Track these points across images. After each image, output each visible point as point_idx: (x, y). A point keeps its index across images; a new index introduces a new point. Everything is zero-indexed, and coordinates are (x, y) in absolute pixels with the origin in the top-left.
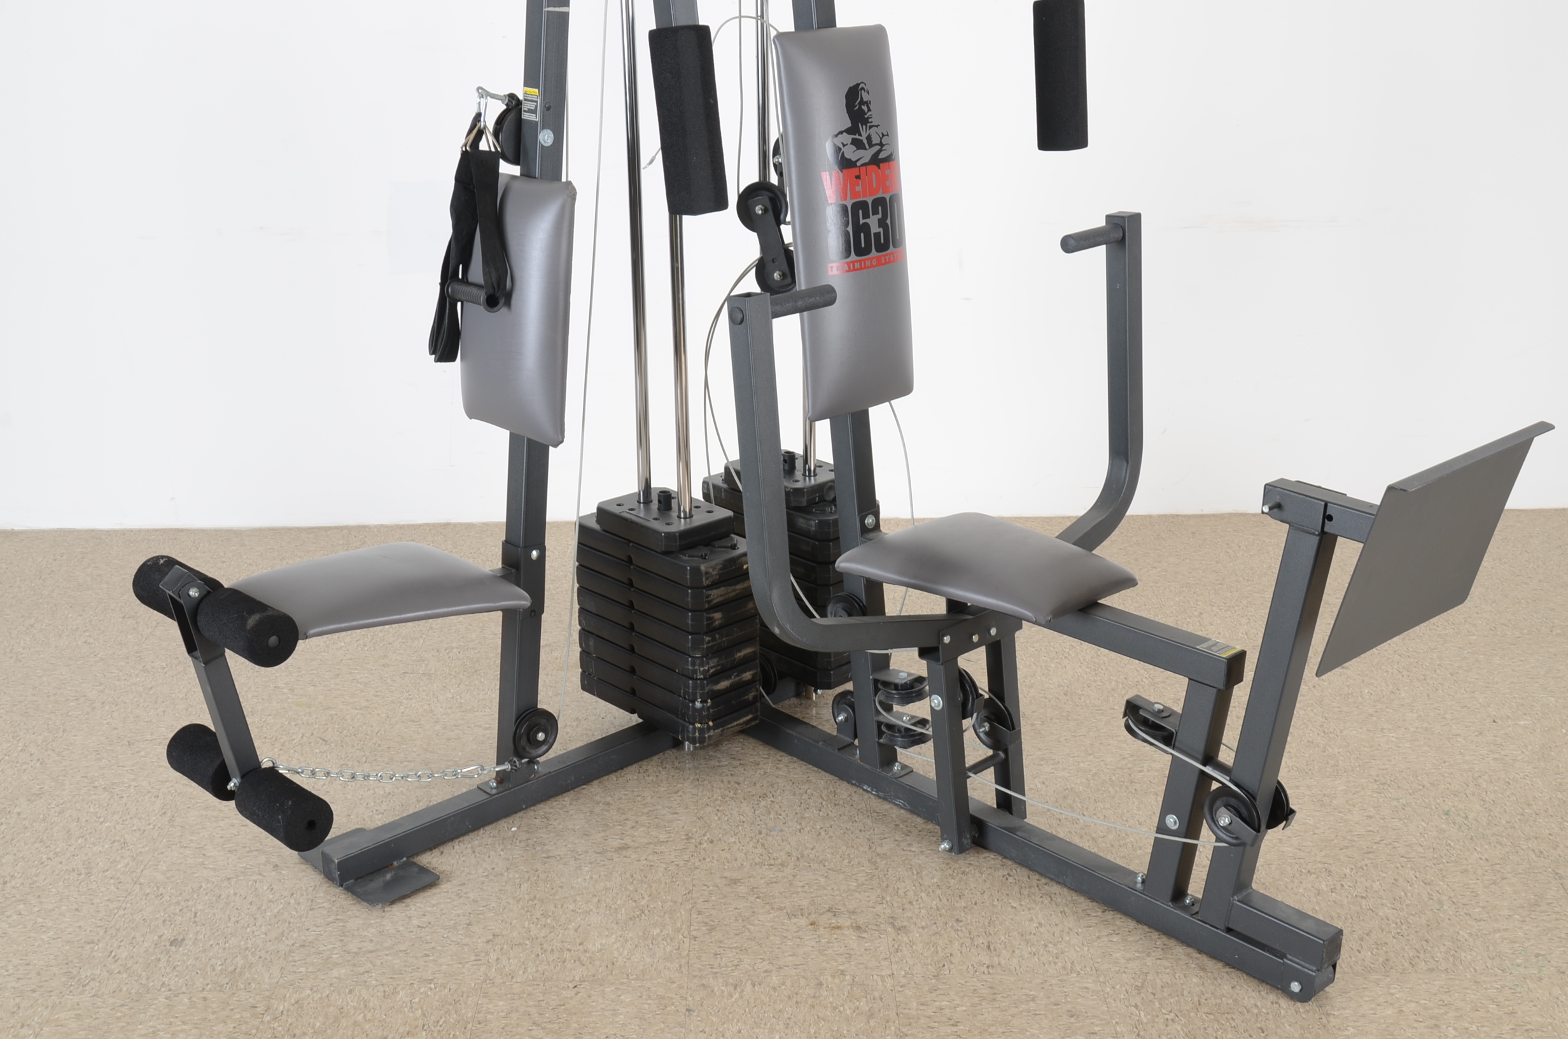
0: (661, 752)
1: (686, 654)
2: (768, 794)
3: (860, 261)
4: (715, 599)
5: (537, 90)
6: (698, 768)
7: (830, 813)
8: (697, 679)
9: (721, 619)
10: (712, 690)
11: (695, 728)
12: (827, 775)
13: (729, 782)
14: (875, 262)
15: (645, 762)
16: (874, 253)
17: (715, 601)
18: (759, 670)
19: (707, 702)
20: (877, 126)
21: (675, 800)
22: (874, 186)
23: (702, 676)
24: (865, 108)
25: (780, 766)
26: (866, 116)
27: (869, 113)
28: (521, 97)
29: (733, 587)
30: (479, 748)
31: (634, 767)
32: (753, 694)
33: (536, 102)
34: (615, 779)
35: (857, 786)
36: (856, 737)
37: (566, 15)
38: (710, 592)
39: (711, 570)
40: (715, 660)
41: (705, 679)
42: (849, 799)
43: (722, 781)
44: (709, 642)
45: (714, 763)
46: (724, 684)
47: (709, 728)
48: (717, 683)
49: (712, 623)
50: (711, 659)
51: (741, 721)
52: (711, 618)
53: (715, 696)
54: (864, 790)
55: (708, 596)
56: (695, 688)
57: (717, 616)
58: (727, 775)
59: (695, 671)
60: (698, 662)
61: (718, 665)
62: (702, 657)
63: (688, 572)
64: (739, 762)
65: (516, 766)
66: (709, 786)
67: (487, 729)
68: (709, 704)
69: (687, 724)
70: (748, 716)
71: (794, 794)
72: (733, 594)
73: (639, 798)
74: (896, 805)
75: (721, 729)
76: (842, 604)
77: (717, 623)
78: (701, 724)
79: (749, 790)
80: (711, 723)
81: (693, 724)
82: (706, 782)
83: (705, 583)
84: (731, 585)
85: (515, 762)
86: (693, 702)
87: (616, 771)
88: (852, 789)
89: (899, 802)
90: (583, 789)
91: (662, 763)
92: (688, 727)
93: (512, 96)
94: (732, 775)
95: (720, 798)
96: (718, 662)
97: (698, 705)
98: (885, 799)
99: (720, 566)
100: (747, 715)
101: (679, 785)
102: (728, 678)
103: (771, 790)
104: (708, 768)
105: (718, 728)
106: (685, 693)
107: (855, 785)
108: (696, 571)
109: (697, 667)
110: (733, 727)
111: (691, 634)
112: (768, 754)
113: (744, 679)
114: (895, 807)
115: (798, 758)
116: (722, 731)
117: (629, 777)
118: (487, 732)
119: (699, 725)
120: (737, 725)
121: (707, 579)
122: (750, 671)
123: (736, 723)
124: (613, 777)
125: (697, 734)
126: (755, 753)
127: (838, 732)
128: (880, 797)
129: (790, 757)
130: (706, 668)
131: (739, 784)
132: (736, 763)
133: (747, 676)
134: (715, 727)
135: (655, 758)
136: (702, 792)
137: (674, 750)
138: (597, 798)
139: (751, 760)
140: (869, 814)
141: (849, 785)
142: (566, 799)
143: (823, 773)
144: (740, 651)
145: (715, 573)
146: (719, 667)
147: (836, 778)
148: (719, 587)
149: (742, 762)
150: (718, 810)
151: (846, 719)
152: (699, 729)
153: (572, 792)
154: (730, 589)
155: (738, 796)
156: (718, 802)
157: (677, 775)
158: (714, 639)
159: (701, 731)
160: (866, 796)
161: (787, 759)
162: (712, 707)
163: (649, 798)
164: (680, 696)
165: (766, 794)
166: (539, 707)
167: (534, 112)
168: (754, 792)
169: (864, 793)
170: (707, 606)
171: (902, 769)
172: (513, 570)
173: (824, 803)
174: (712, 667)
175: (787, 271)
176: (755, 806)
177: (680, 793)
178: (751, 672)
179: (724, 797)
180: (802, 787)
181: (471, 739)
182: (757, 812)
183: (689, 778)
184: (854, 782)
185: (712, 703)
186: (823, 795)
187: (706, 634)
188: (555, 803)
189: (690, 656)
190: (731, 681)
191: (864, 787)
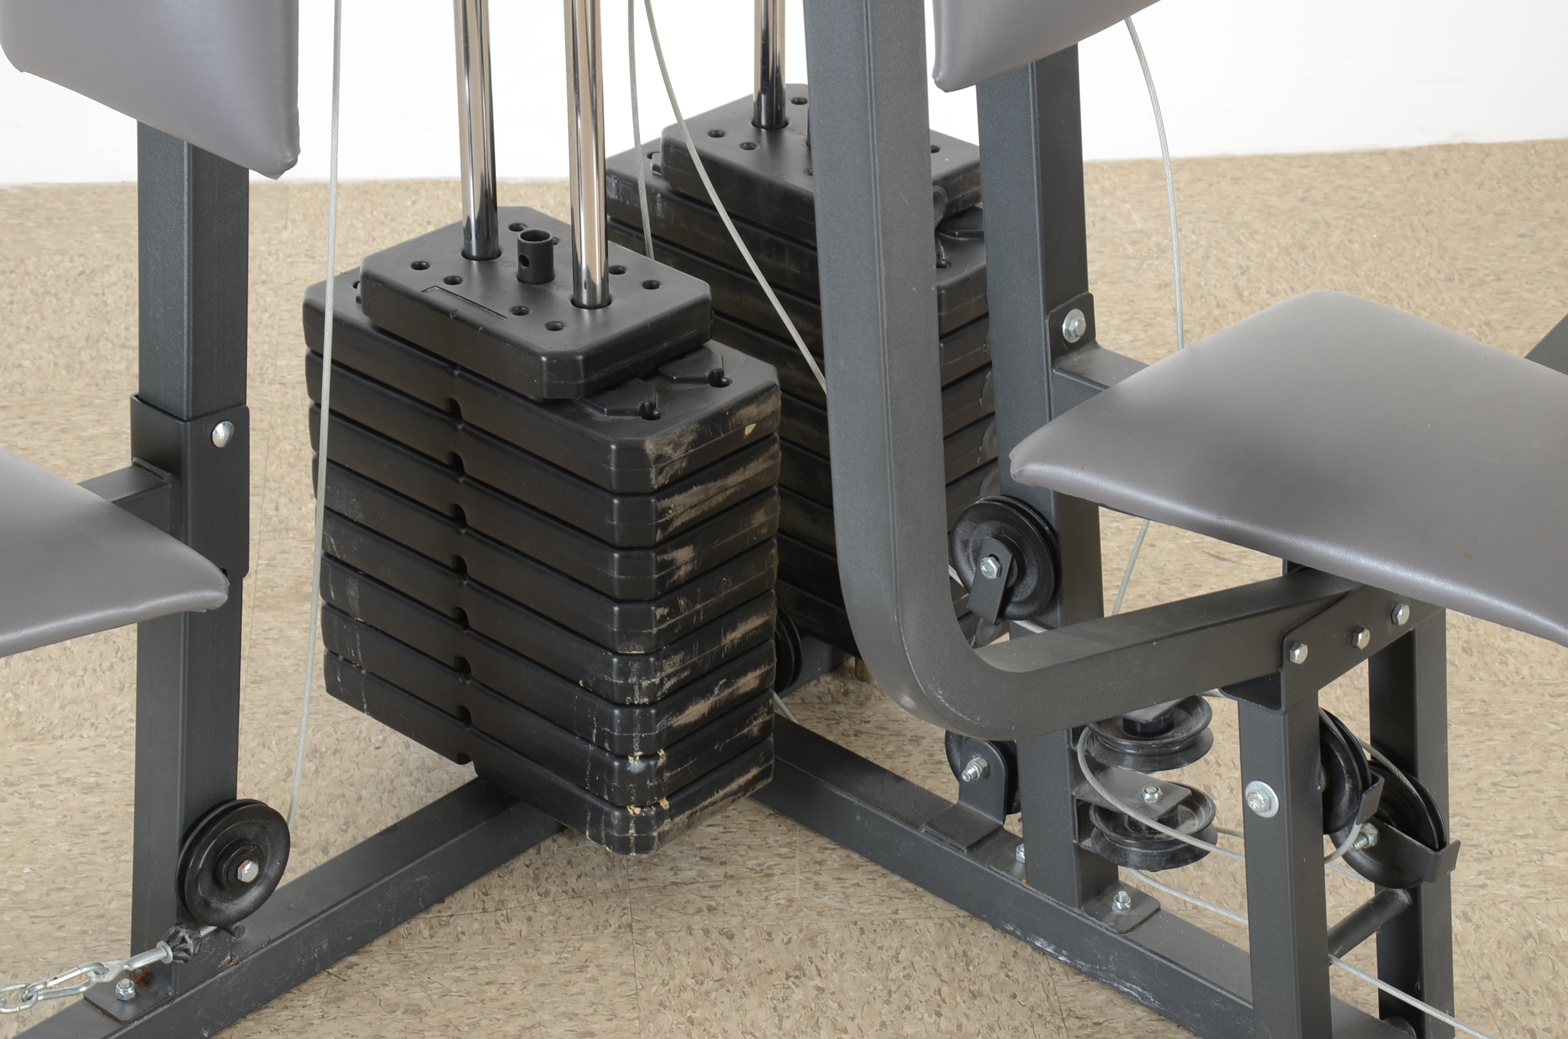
0: (531, 846)
1: (607, 649)
2: (806, 965)
4: (677, 517)
6: (626, 892)
7: (964, 1020)
8: (632, 705)
9: (692, 560)
10: (670, 729)
11: (626, 818)
12: (940, 903)
13: (707, 932)
15: (492, 879)
17: (677, 523)
18: (774, 665)
19: (656, 756)
21: (581, 993)
23: (646, 700)
25: (824, 878)
29: (720, 483)
31: (469, 895)
32: (760, 720)
34: (426, 933)
35: (1019, 938)
36: (1010, 807)
38: (666, 502)
39: (668, 450)
40: (677, 659)
41: (652, 704)
42: (1002, 975)
43: (690, 930)
44: (663, 619)
45: (662, 874)
46: (697, 710)
47: (661, 815)
48: (681, 709)
49: (671, 575)
50: (667, 657)
51: (734, 786)
52: (670, 563)
53: (676, 740)
54: (1035, 948)
55: (662, 513)
56: (628, 726)
57: (683, 555)
58: (700, 911)
59: (629, 689)
60: (636, 666)
61: (683, 670)
62: (647, 655)
63: (613, 458)
64: (722, 870)
65: (187, 951)
66: (661, 948)
68: (661, 762)
69: (606, 808)
70: (748, 771)
71: (869, 967)
72: (720, 498)
73: (492, 991)
74: (1122, 994)
75: (688, 813)
76: (997, 524)
77: (682, 572)
78: (642, 807)
79: (758, 955)
80: (665, 804)
81: (623, 808)
82: (651, 934)
83: (656, 480)
84: (715, 478)
85: (184, 940)
86: (624, 758)
87: (426, 908)
88: (1007, 946)
89: (1136, 990)
90: (351, 967)
91: (536, 878)
92: (608, 815)
94: (711, 909)
95: (690, 982)
96: (682, 661)
97: (635, 764)
98: (1092, 976)
99: (691, 436)
101: (587, 946)
102: (705, 694)
103: (812, 953)
104: (650, 890)
105: (680, 811)
106: (601, 736)
107: (1012, 933)
108: (633, 454)
109: (632, 679)
110: (714, 803)
111: (618, 601)
112: (789, 844)
113: (741, 691)
114: (1119, 1001)
115: (862, 854)
116: (690, 817)
117: (461, 924)
119: (638, 811)
120: (725, 797)
121: (660, 472)
122: (755, 669)
123: (721, 793)
124: (420, 924)
125: (632, 831)
126: (757, 842)
127: (960, 798)
128: (1079, 972)
129: (844, 852)
130: (656, 680)
131: (731, 937)
132: (715, 873)
133: (749, 682)
134: (675, 811)
135: (518, 863)
136: (645, 963)
137: (562, 840)
138: (388, 994)
139: (751, 863)
140: (1058, 1022)
141: (997, 933)
142: (311, 999)
143: (929, 898)
144: (734, 628)
145: (679, 454)
146: (686, 673)
147: (962, 913)
148: (689, 487)
149: (730, 870)
150: (691, 1021)
151: (986, 773)
152: (639, 819)
153: (323, 977)
154: (713, 487)
155: (734, 973)
156: (687, 996)
157: (578, 914)
158: (675, 610)
159: (643, 824)
160: (1044, 965)
161: (836, 856)
162: (668, 766)
163: (516, 988)
164: (590, 741)
165: (799, 967)
166: (240, 796)
168: (770, 963)
169: (1038, 957)
170: (659, 536)
171: (1134, 905)
172: (167, 476)
173: (945, 990)
174: (669, 677)
176: (780, 1006)
177: (592, 971)
178: (758, 672)
179: (699, 977)
180: (886, 943)
182: (787, 1024)
183: (607, 925)
184: (1010, 928)
185: (668, 758)
186: (939, 966)
187: (657, 601)
188: (285, 1014)
189: (616, 654)
190: (712, 700)
191: (1038, 944)
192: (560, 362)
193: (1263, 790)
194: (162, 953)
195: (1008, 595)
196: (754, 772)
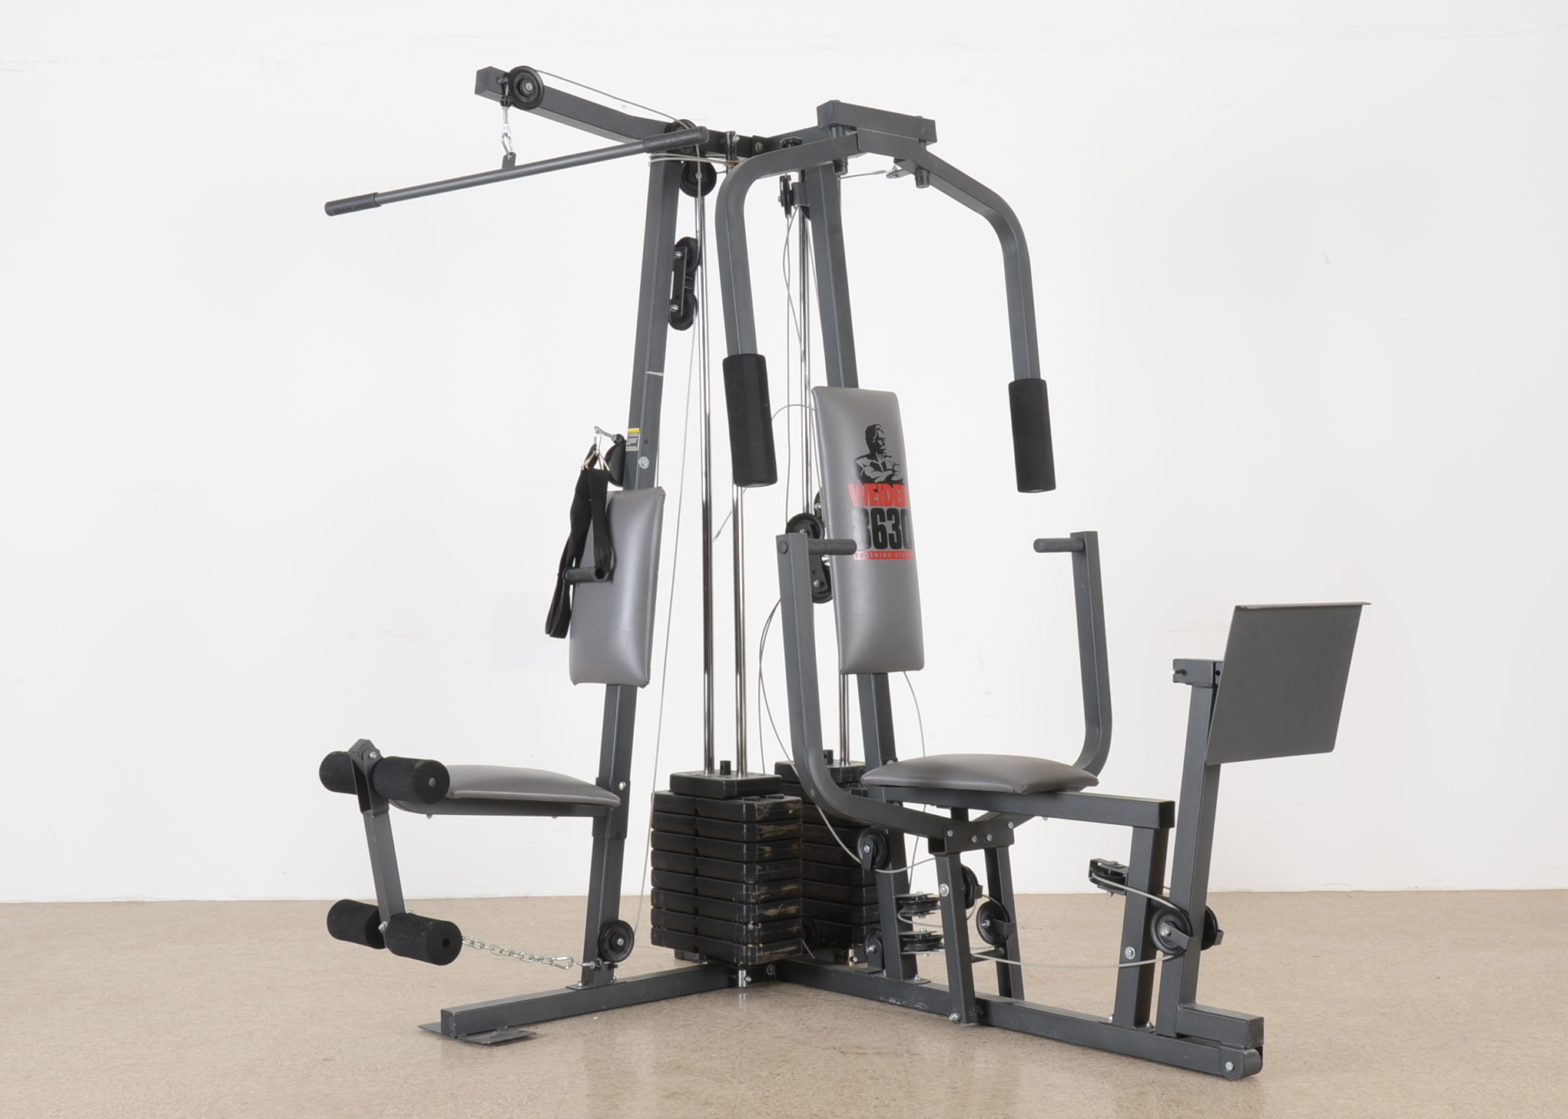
1: (741, 882)
2: (809, 1005)
3: (879, 552)
4: (765, 834)
5: (638, 429)
7: (860, 1013)
8: (750, 904)
9: (770, 852)
10: (763, 916)
11: (747, 948)
12: (859, 998)
13: (776, 1001)
14: (890, 555)
16: (889, 548)
17: (765, 836)
18: (802, 907)
19: (758, 925)
20: (890, 457)
21: (730, 1008)
22: (889, 499)
23: (754, 902)
24: (880, 442)
25: (820, 995)
26: (881, 448)
27: (884, 447)
28: (626, 438)
29: (781, 828)
32: (796, 927)
33: (637, 437)
35: (884, 1002)
36: (884, 967)
37: (662, 378)
38: (761, 827)
39: (762, 808)
40: (766, 888)
41: (757, 903)
42: (876, 1007)
43: (770, 1001)
44: (760, 871)
46: (772, 912)
47: (759, 949)
48: (767, 910)
49: (762, 855)
50: (761, 887)
51: (787, 949)
52: (763, 850)
53: (765, 920)
54: (890, 1003)
55: (760, 830)
56: (748, 911)
57: (767, 849)
58: (775, 998)
59: (748, 896)
60: (751, 887)
61: (768, 893)
62: (755, 884)
63: (744, 809)
64: (785, 993)
65: (599, 965)
68: (760, 927)
70: (792, 946)
71: (831, 1006)
72: (780, 833)
75: (769, 952)
77: (767, 855)
78: (753, 944)
80: (761, 945)
81: (747, 945)
82: (757, 1001)
83: (758, 818)
84: (778, 825)
85: (599, 962)
86: (747, 924)
87: (680, 996)
92: (742, 948)
93: (619, 436)
94: (778, 998)
95: (769, 1007)
96: (768, 891)
97: (751, 926)
98: (907, 1007)
99: (770, 807)
102: (776, 907)
103: (812, 1004)
104: (758, 996)
105: (767, 951)
106: (740, 917)
107: (882, 1001)
108: (750, 808)
109: (750, 892)
110: (779, 953)
111: (745, 863)
112: (810, 990)
113: (789, 912)
114: (915, 1012)
115: (834, 992)
116: (771, 954)
117: (692, 999)
119: (751, 946)
120: (783, 952)
121: (759, 815)
122: (794, 906)
123: (782, 950)
125: (749, 953)
129: (828, 992)
130: (758, 895)
131: (784, 1002)
133: (792, 909)
134: (764, 949)
138: (664, 1008)
139: (795, 993)
141: (878, 1003)
143: (856, 997)
144: (786, 886)
145: (765, 811)
146: (768, 896)
147: (866, 1000)
148: (769, 825)
149: (787, 993)
150: (767, 1011)
151: (875, 951)
152: (751, 949)
153: (644, 1005)
154: (779, 828)
155: (783, 1006)
156: (766, 1008)
158: (764, 869)
159: (753, 950)
160: (892, 1007)
161: (825, 992)
162: (762, 930)
163: (708, 1007)
164: (736, 922)
165: (807, 1005)
166: (620, 920)
167: (636, 444)
168: (797, 1005)
169: (890, 1005)
170: (758, 838)
171: (921, 980)
173: (856, 1009)
174: (763, 894)
175: (824, 580)
178: (795, 907)
179: (773, 1006)
180: (838, 1003)
182: (799, 1012)
183: (742, 999)
184: (882, 998)
185: (762, 926)
186: (856, 1006)
187: (758, 863)
189: (745, 883)
190: (778, 910)
191: (891, 1001)
193: (944, 886)
194: (592, 964)
195: (874, 859)
196: (794, 948)
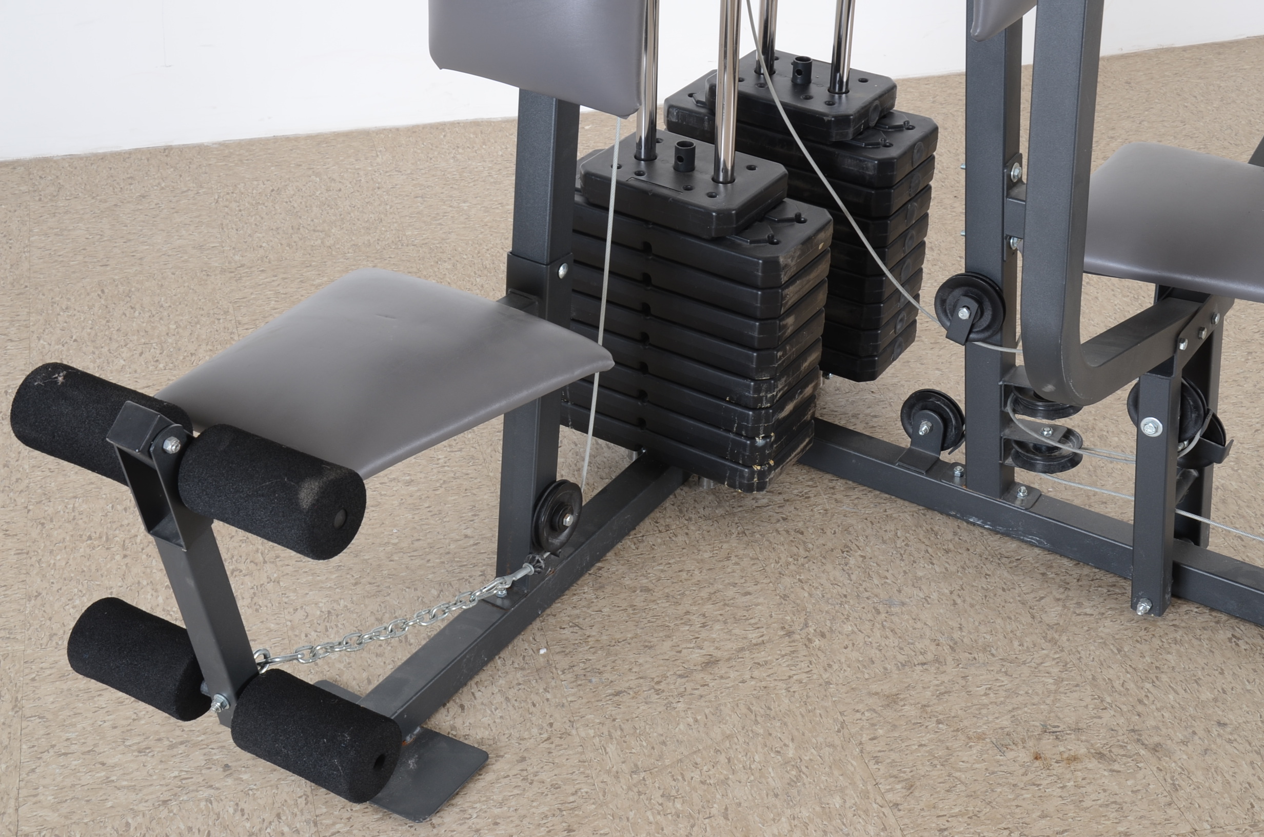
0: (670, 494)
1: (748, 378)
2: (849, 544)
4: (790, 299)
6: (734, 514)
7: (947, 565)
8: (761, 409)
9: (794, 324)
10: (778, 421)
11: (753, 473)
12: (907, 503)
13: (787, 532)
15: (656, 514)
17: (790, 303)
19: (770, 437)
21: (734, 572)
23: (769, 405)
25: (838, 496)
29: (808, 278)
30: (417, 518)
31: (647, 525)
34: (633, 547)
35: (959, 518)
38: (787, 291)
39: (790, 261)
40: (783, 380)
41: (771, 407)
42: (957, 539)
43: (778, 532)
44: (780, 358)
46: (789, 408)
47: (771, 468)
48: (782, 409)
49: (785, 332)
50: (779, 380)
51: (799, 449)
52: (785, 326)
53: (779, 426)
54: (968, 522)
55: (785, 297)
56: (757, 420)
57: (791, 321)
58: (779, 521)
59: (760, 400)
60: (765, 386)
61: (785, 386)
62: (771, 379)
63: (760, 268)
64: (781, 497)
65: (540, 567)
66: (766, 543)
67: (409, 483)
68: (773, 439)
69: (740, 468)
71: (884, 542)
72: (807, 287)
73: (684, 575)
74: (1026, 542)
75: (781, 466)
77: (789, 330)
78: (761, 465)
79: (821, 541)
80: (772, 463)
81: (750, 467)
82: (758, 536)
83: (783, 279)
84: (806, 275)
85: (538, 561)
86: (752, 439)
87: (628, 534)
88: (953, 523)
89: (1035, 539)
90: (600, 569)
91: (681, 511)
92: (741, 471)
94: (784, 519)
95: (791, 560)
96: (785, 381)
97: (760, 441)
98: (1006, 534)
99: (798, 253)
100: (804, 440)
101: (725, 546)
102: (792, 398)
103: (850, 537)
104: (747, 512)
106: (740, 427)
107: (955, 516)
108: (771, 264)
109: (762, 394)
110: (791, 460)
111: (756, 350)
112: (812, 479)
113: (805, 397)
114: (1024, 546)
115: (854, 481)
116: (782, 468)
117: (650, 540)
118: (412, 489)
119: (759, 468)
120: (795, 456)
121: (786, 273)
123: (794, 453)
124: (627, 542)
126: (793, 480)
127: (911, 445)
128: (997, 533)
129: (843, 481)
130: (775, 393)
131: (802, 533)
132: (778, 499)
134: (777, 464)
135: (667, 503)
136: (761, 552)
137: (686, 489)
138: (627, 581)
139: (795, 492)
140: (997, 561)
141: (944, 517)
142: (586, 589)
143: (900, 502)
144: (806, 360)
145: (793, 263)
146: (786, 388)
147: (921, 508)
148: (796, 282)
149: (786, 497)
150: (800, 580)
152: (759, 472)
153: (587, 576)
154: (805, 280)
155: (812, 553)
156: (792, 567)
157: (712, 529)
158: (785, 352)
159: (762, 475)
160: (977, 531)
161: (840, 484)
162: (775, 441)
163: (697, 572)
164: (731, 431)
165: (846, 546)
166: (558, 479)
168: (830, 545)
169: (971, 527)
170: (782, 311)
171: (1029, 494)
172: (534, 298)
173: (930, 550)
174: (780, 391)
176: (846, 568)
177: (734, 559)
178: (812, 384)
179: (795, 557)
180: (888, 528)
181: (396, 503)
182: (854, 577)
183: (731, 534)
184: (951, 513)
185: (776, 437)
186: (921, 537)
187: (778, 348)
188: (575, 598)
189: (753, 380)
190: (795, 402)
191: (971, 520)
192: (724, 215)
193: (1153, 422)
194: (527, 570)
195: (973, 326)
196: (807, 440)
